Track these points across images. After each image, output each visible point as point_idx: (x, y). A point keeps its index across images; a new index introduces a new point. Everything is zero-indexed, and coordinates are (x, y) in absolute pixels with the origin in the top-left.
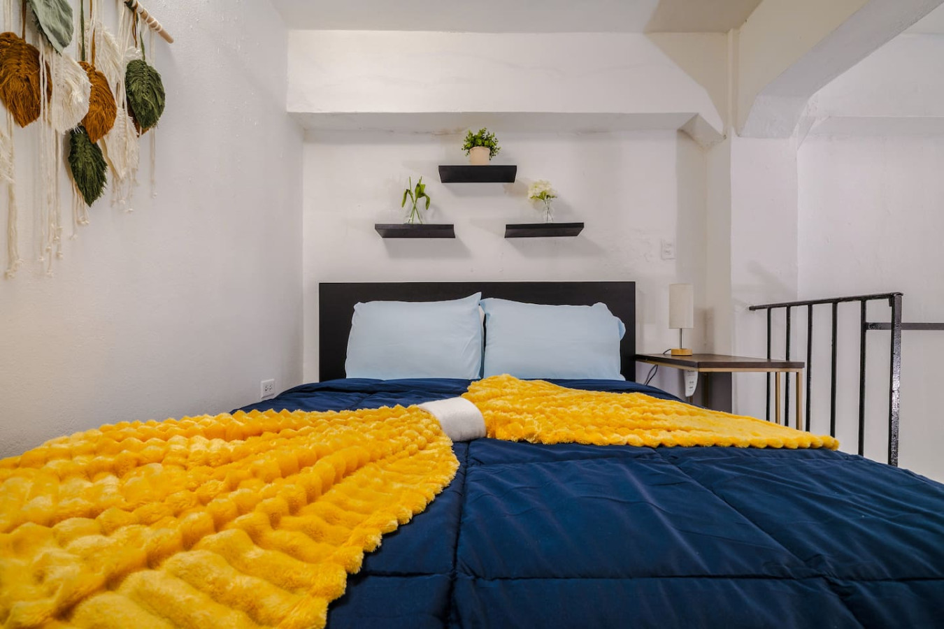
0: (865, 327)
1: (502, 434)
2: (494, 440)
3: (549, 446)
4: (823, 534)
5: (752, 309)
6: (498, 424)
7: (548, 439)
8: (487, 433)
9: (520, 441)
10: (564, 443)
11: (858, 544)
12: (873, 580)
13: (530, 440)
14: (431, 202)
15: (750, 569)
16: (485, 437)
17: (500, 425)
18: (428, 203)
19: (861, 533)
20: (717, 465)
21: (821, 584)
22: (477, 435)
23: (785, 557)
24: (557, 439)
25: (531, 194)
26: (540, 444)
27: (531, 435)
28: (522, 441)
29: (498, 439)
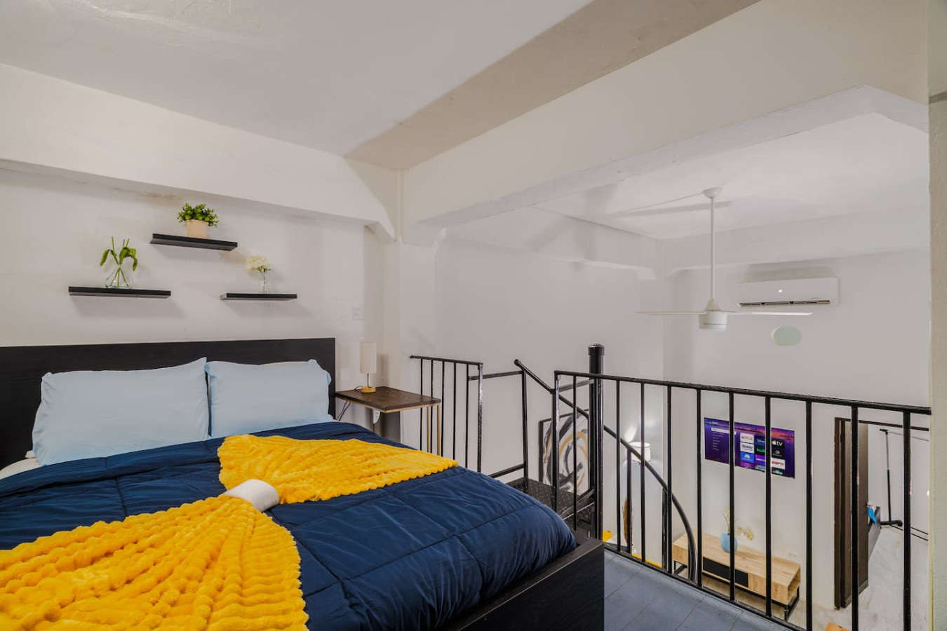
0: (468, 379)
1: (291, 500)
2: (286, 504)
3: (326, 502)
4: (455, 518)
5: (412, 357)
6: (288, 493)
7: (325, 497)
8: (280, 501)
9: (306, 502)
10: (335, 498)
11: (465, 519)
12: (468, 531)
13: (313, 500)
14: (138, 262)
15: (435, 540)
16: (279, 504)
17: (290, 494)
18: (135, 264)
19: (465, 514)
20: (415, 493)
21: (455, 538)
22: (274, 504)
23: (445, 532)
24: (331, 496)
25: (248, 267)
26: (320, 500)
27: (314, 497)
28: (307, 502)
29: (289, 503)
